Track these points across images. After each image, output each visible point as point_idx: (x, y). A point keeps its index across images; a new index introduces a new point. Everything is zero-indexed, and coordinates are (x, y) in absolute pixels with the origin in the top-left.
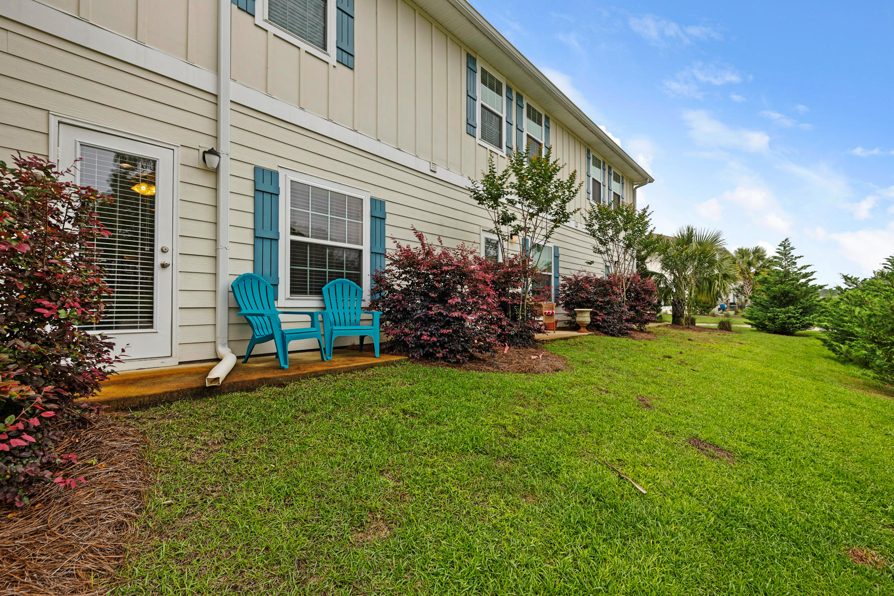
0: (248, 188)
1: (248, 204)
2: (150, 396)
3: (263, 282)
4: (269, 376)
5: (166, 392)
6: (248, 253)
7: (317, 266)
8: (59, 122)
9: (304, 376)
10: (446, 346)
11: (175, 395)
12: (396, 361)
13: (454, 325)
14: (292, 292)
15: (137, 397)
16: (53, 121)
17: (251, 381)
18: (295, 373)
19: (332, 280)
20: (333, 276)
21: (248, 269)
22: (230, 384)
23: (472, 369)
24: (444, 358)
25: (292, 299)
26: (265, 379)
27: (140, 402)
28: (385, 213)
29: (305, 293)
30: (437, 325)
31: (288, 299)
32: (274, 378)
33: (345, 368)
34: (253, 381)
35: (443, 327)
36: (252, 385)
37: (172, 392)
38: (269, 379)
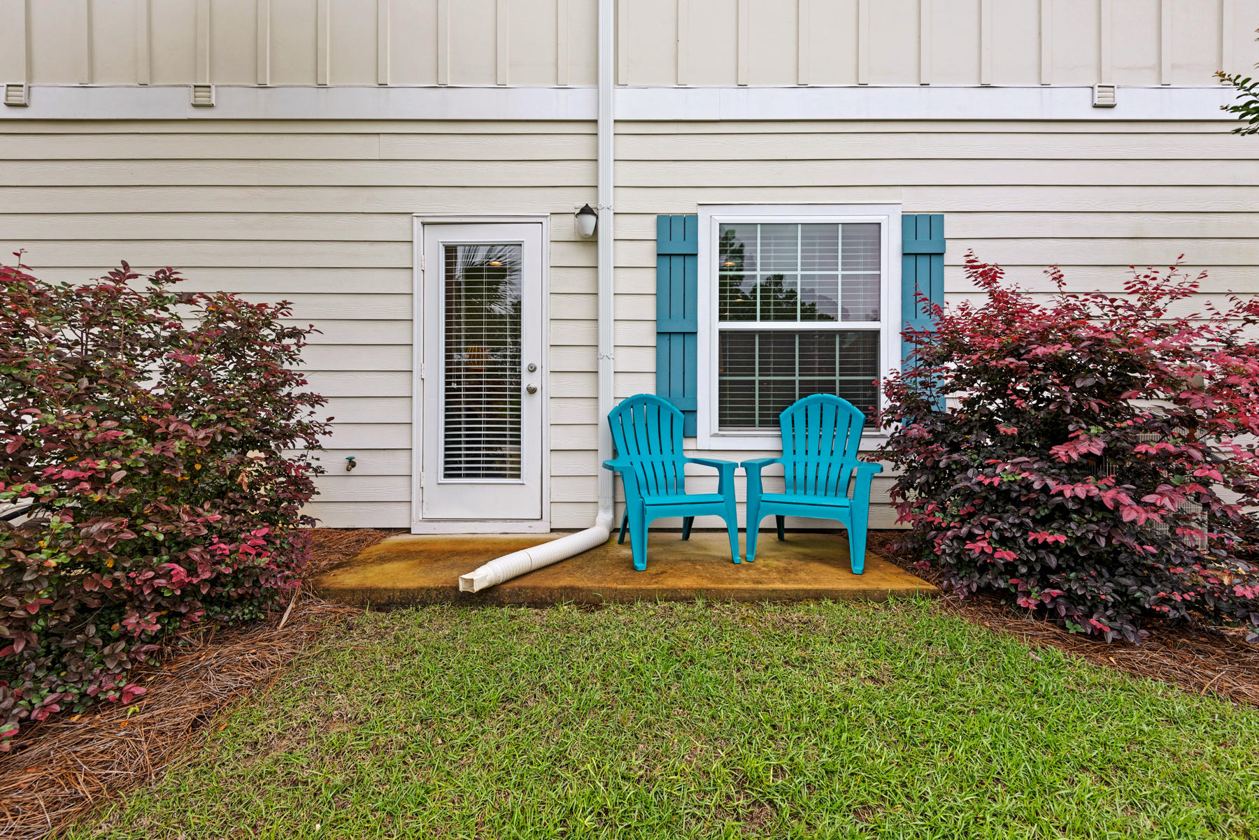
0: (646, 254)
1: (647, 281)
2: (401, 591)
3: (666, 407)
4: (580, 584)
5: (422, 589)
6: (648, 360)
7: (777, 371)
8: (424, 224)
9: (649, 597)
10: (1054, 578)
11: (434, 594)
12: (893, 592)
13: (1079, 525)
14: (722, 423)
15: (385, 589)
16: (417, 223)
17: (548, 589)
18: (630, 587)
19: (806, 396)
20: (807, 389)
21: (647, 386)
22: (513, 589)
23: (1152, 671)
24: (1041, 612)
25: (723, 436)
26: (573, 589)
27: (389, 597)
28: (943, 241)
29: (751, 423)
30: (1026, 515)
31: (715, 435)
32: (590, 590)
33: (745, 590)
34: (551, 590)
35: (1044, 522)
36: (551, 597)
37: (429, 589)
38: (581, 590)
